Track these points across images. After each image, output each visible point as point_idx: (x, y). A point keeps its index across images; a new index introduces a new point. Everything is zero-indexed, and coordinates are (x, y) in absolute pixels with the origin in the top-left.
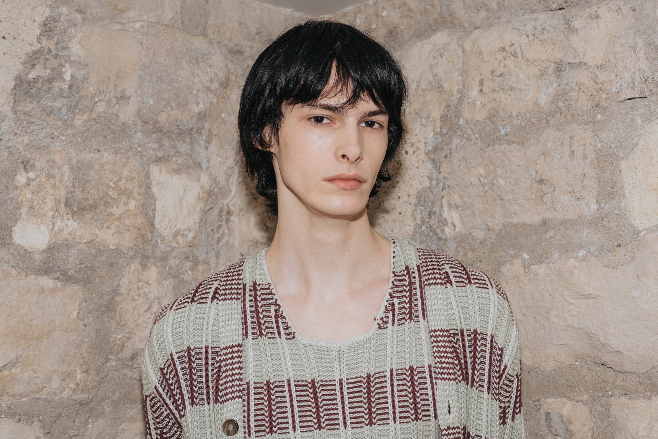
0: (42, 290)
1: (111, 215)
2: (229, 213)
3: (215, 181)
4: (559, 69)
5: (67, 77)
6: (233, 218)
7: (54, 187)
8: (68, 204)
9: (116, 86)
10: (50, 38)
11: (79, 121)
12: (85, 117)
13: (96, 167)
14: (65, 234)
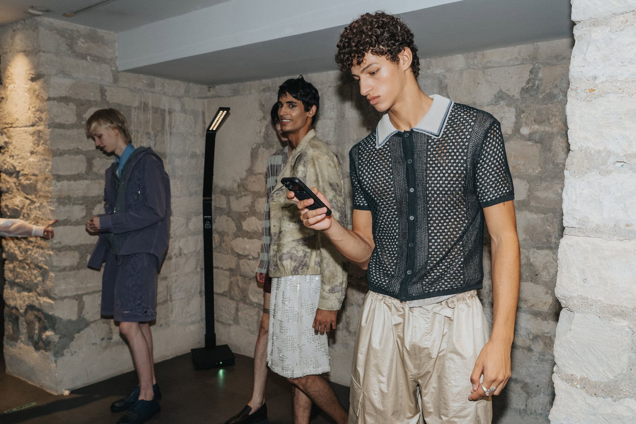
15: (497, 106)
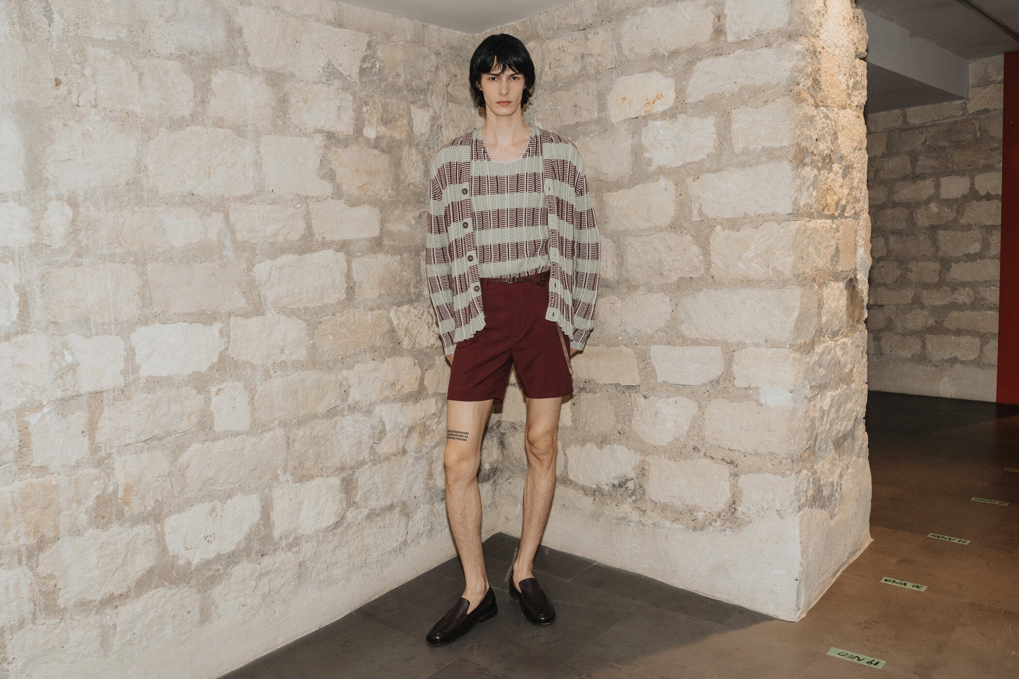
0: (375, 155)
1: (397, 125)
2: (441, 127)
3: (435, 112)
4: (583, 57)
5: (378, 66)
6: (443, 129)
7: (376, 113)
8: (382, 120)
9: (395, 70)
10: (370, 50)
11: (383, 85)
12: (384, 84)
13: (390, 105)
14: (381, 133)
15: (332, 87)
